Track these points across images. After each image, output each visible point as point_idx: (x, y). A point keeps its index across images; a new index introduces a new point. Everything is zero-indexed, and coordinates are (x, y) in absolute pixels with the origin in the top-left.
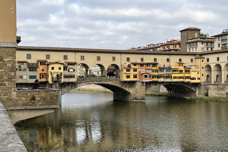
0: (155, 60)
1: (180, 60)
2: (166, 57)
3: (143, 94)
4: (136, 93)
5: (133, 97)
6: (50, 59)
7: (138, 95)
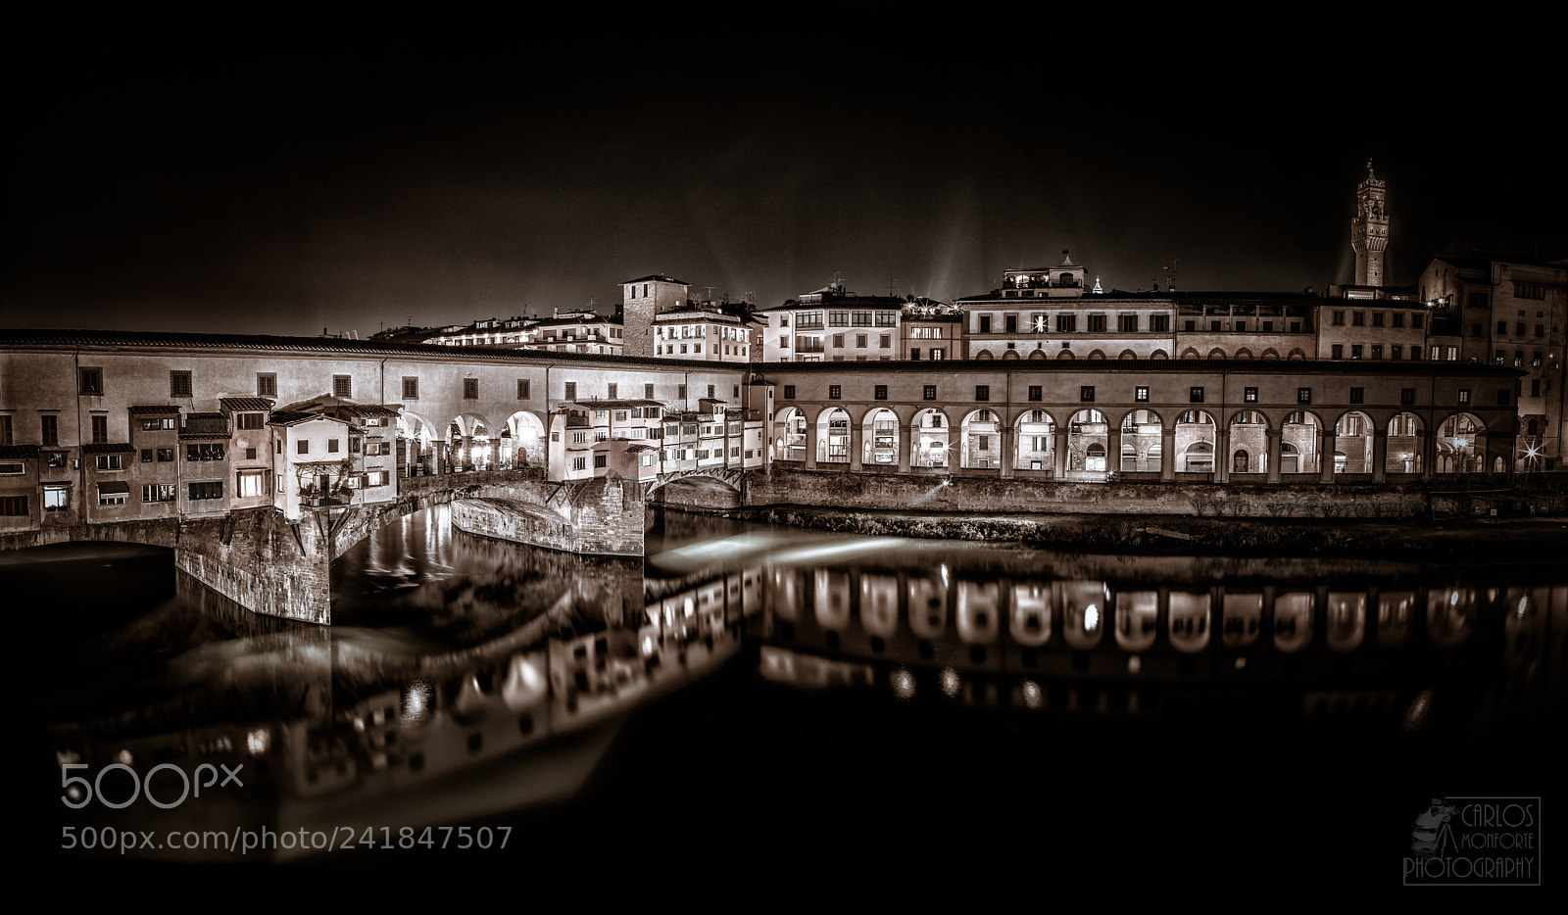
1: (711, 389)
2: (676, 378)
3: (636, 528)
4: (602, 527)
5: (586, 542)
6: (276, 397)
7: (611, 532)
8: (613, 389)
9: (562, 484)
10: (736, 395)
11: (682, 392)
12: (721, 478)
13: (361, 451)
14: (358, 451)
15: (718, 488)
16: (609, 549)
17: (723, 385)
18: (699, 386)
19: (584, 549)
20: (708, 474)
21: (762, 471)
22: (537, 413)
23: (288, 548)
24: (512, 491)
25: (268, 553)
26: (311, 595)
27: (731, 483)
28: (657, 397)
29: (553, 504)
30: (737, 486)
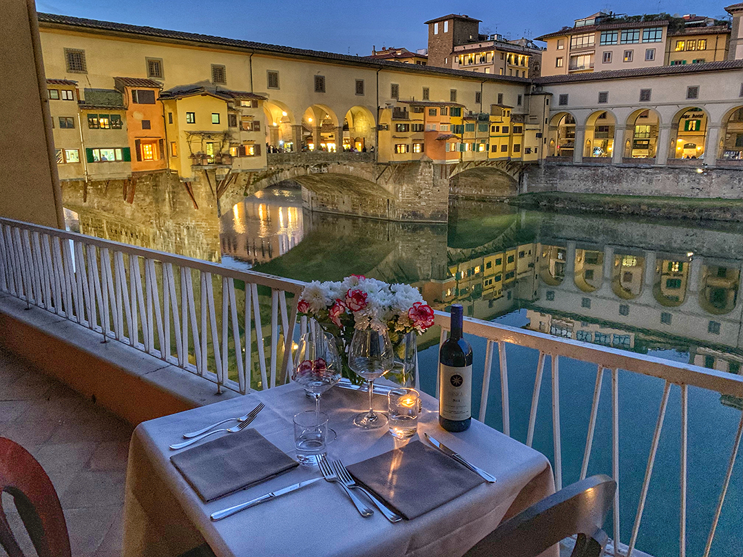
0: (453, 93)
1: (500, 97)
2: (475, 87)
3: (442, 200)
4: (417, 200)
5: (405, 211)
6: (164, 80)
7: (424, 203)
8: (426, 92)
9: (388, 164)
10: (519, 103)
11: (478, 98)
12: (504, 170)
13: (238, 125)
14: (236, 126)
15: (501, 179)
16: (422, 217)
17: (510, 95)
18: (491, 93)
19: (403, 217)
20: (495, 166)
21: (536, 164)
22: (369, 108)
23: (183, 204)
24: (352, 168)
25: (167, 209)
26: (204, 241)
27: (512, 175)
28: (459, 101)
29: (381, 181)
30: (516, 177)
